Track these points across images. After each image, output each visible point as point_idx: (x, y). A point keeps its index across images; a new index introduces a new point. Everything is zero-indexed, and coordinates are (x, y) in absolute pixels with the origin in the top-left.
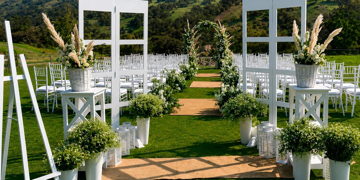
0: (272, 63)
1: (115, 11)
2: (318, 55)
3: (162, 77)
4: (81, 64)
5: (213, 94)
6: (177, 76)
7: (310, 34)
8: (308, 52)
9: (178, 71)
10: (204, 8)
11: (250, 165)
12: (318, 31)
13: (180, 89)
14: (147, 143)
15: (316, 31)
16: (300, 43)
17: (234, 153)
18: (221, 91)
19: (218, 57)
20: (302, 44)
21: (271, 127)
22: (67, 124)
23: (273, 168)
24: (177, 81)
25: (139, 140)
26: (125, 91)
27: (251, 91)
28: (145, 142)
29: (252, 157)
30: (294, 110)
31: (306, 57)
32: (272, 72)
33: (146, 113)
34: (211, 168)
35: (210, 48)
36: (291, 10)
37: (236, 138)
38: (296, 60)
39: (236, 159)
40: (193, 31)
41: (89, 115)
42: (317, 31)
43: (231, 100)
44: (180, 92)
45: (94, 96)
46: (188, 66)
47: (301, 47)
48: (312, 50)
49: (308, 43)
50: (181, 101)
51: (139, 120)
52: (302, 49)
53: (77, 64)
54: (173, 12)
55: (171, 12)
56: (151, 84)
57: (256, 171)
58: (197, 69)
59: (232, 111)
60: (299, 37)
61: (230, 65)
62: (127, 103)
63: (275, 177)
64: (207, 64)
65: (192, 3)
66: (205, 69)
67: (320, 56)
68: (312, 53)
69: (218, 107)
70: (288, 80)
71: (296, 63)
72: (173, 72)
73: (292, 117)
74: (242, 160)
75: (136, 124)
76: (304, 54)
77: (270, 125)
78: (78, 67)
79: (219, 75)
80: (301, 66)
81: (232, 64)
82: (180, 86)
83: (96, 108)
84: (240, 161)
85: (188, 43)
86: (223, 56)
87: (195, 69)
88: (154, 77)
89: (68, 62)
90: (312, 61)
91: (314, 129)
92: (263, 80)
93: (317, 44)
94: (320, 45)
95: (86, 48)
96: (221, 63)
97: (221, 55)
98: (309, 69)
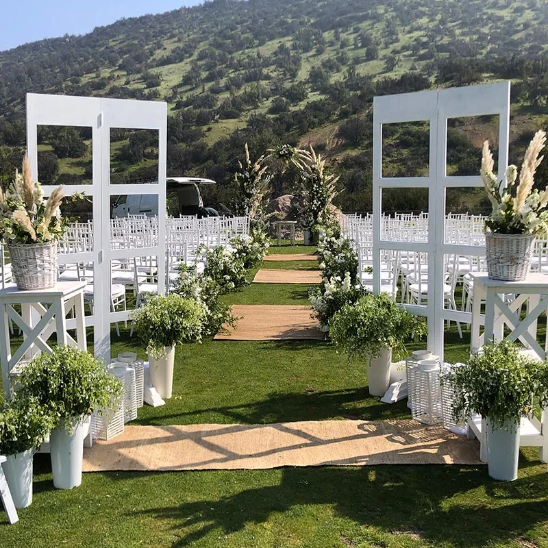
0: (436, 232)
1: (100, 124)
2: (535, 215)
3: (195, 261)
4: (36, 234)
5: (305, 296)
6: (227, 259)
7: (519, 170)
8: (514, 208)
9: (229, 250)
10: (276, 120)
11: (389, 439)
12: (537, 163)
13: (234, 286)
14: (170, 396)
15: (530, 164)
16: (497, 189)
17: (354, 414)
18: (323, 291)
19: (308, 222)
20: (501, 192)
21: (434, 362)
22: (9, 358)
23: (438, 444)
24: (226, 271)
25: (153, 390)
26: (120, 290)
27: (389, 290)
28: (165, 392)
29: (393, 422)
30: (482, 328)
31: (509, 218)
32: (435, 249)
33: (167, 335)
34: (306, 445)
35: (288, 204)
36: (457, 123)
37: (358, 384)
38: (488, 224)
39: (360, 427)
40: (257, 167)
41: (53, 339)
42: (533, 165)
43: (347, 308)
44: (235, 291)
45: (62, 300)
46: (248, 239)
47: (498, 197)
48: (523, 203)
49: (512, 190)
50: (235, 310)
51: (154, 351)
52: (500, 202)
53: (28, 234)
54: (209, 129)
55: (205, 128)
56: (174, 276)
57: (401, 451)
58: (267, 245)
59: (352, 331)
60: (493, 176)
61: (337, 236)
62: (124, 315)
63: (442, 463)
64: (287, 236)
65: (249, 110)
66: (282, 246)
67: (538, 217)
68: (520, 210)
69: (317, 322)
70: (461, 267)
71: (489, 230)
72: (219, 250)
73: (478, 342)
74: (373, 428)
75: (146, 358)
76: (506, 211)
77: (431, 357)
78: (30, 241)
79: (315, 258)
80: (500, 236)
81: (342, 234)
82: (233, 280)
83: (67, 324)
84: (368, 431)
85: (248, 191)
86: (320, 219)
87: (263, 245)
88: (180, 263)
89: (10, 230)
90: (523, 226)
91: (527, 367)
92: (411, 267)
93: (532, 190)
94: (538, 193)
95: (45, 202)
96: (317, 233)
97: (316, 217)
98: (515, 242)
